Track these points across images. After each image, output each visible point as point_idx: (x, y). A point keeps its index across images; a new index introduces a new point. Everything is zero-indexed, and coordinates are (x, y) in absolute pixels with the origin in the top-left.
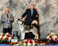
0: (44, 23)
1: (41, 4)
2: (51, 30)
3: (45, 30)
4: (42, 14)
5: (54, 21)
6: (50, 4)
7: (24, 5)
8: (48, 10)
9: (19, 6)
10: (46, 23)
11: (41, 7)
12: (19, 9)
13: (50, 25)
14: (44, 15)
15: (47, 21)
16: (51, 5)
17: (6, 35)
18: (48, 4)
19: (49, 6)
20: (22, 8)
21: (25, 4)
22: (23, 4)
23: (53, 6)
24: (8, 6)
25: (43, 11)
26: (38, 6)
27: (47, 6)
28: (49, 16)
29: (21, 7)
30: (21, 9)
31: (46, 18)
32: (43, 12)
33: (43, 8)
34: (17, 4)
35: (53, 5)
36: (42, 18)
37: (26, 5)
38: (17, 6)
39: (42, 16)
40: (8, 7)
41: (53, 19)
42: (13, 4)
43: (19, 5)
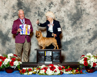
0: (74, 39)
1: (69, 9)
2: (84, 49)
3: (74, 51)
4: (71, 24)
5: (90, 35)
6: (83, 8)
7: (42, 10)
8: (80, 18)
9: (34, 12)
10: (76, 38)
11: (69, 13)
12: (33, 17)
13: (83, 42)
14: (74, 27)
15: (78, 35)
16: (84, 10)
17: (9, 57)
18: (81, 8)
19: (81, 12)
20: (39, 15)
21: (43, 8)
22: (39, 8)
23: (88, 11)
24: (15, 11)
25: (71, 19)
26: (64, 12)
27: (78, 11)
28: (81, 27)
29: (36, 13)
30: (37, 15)
31: (77, 31)
32: (73, 22)
33: (72, 14)
34: (30, 8)
35: (87, 9)
36: (71, 31)
37: (45, 9)
38: (31, 12)
39: (70, 28)
40: (16, 13)
41: (87, 33)
42: (23, 9)
43: (33, 10)
